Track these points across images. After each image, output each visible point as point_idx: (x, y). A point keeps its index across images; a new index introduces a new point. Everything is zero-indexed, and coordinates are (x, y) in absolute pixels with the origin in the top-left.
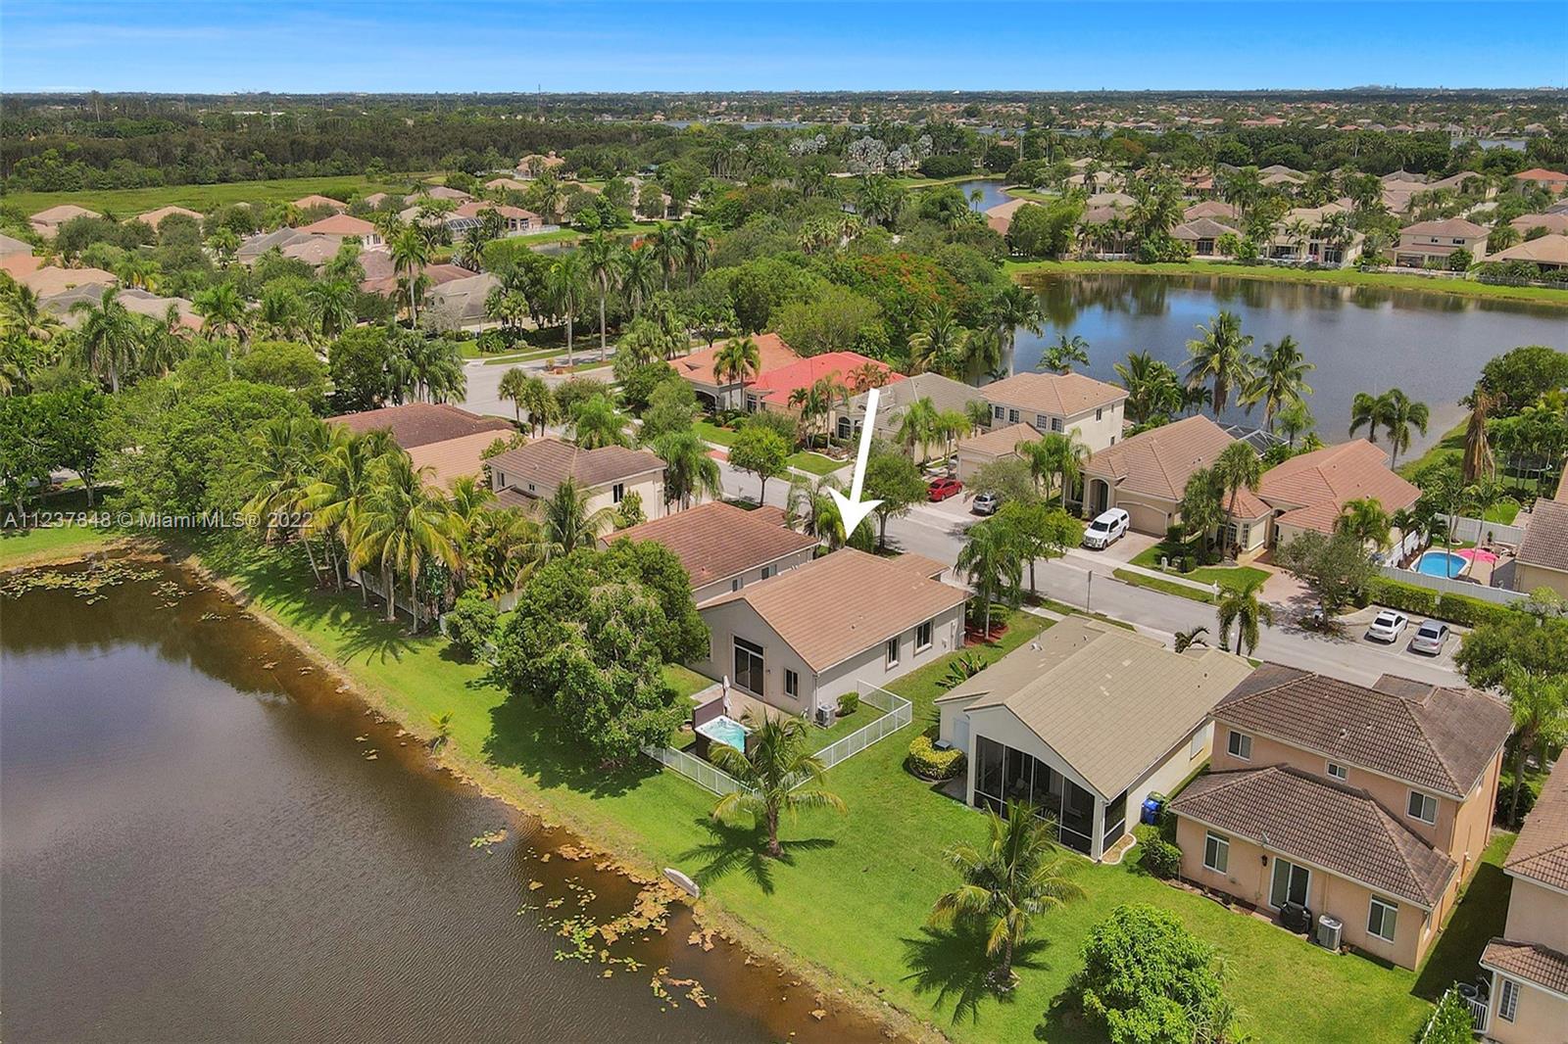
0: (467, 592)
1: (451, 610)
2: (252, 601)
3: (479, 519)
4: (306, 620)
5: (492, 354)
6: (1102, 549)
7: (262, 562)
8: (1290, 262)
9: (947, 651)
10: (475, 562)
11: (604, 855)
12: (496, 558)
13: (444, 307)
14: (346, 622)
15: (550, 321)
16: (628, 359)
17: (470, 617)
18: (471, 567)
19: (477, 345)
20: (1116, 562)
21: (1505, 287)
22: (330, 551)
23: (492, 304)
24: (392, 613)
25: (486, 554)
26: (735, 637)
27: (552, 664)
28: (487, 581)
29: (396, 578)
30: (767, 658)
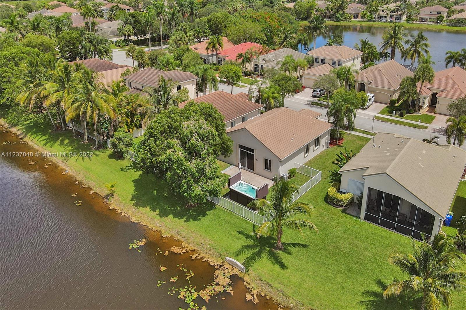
0: (119, 129)
1: (112, 137)
2: (26, 136)
3: (123, 98)
4: (49, 144)
5: (121, 48)
6: (366, 109)
7: (31, 120)
8: (384, 21)
9: (324, 149)
10: (122, 117)
11: (194, 250)
12: (131, 115)
13: (103, 31)
14: (67, 144)
15: (141, 37)
16: (173, 45)
17: (121, 140)
18: (120, 119)
19: (115, 45)
20: (374, 113)
21: (456, 27)
22: (59, 115)
23: (120, 30)
24: (86, 139)
25: (127, 113)
26: (240, 145)
27: (165, 160)
28: (127, 125)
29: (88, 123)
30: (256, 155)
